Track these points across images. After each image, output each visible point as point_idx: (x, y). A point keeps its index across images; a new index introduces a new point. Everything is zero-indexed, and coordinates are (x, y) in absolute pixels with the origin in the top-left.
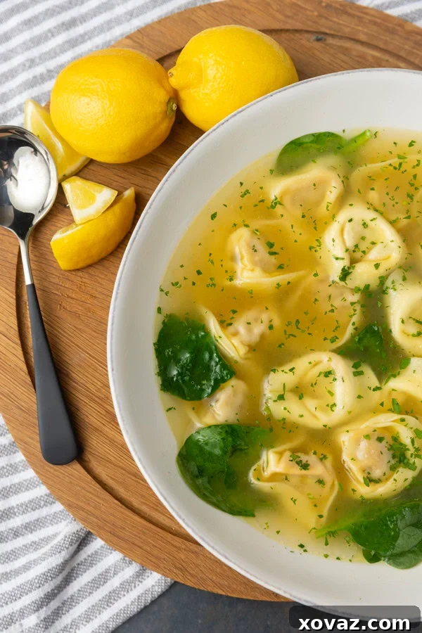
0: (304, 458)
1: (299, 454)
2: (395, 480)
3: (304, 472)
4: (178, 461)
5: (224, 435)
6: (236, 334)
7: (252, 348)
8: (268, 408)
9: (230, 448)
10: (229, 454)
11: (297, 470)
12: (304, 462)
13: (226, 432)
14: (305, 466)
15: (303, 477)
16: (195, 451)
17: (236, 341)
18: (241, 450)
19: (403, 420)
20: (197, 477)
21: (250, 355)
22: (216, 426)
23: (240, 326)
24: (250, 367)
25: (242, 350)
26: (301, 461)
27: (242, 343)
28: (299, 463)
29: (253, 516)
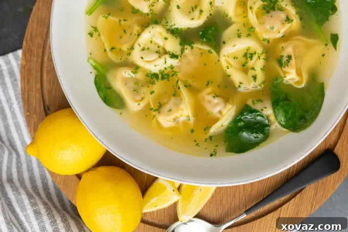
0: (285, 59)
1: (283, 62)
2: (286, 6)
3: (293, 58)
4: (298, 132)
5: (279, 107)
6: (220, 112)
7: (226, 100)
8: (260, 85)
9: (286, 102)
10: (289, 103)
11: (293, 62)
12: (287, 58)
13: (276, 106)
14: (290, 57)
15: (295, 58)
16: (291, 122)
17: (224, 112)
18: (286, 96)
19: (251, 8)
20: (305, 119)
21: (231, 102)
22: (274, 112)
23: (215, 111)
24: (237, 100)
25: (229, 106)
26: (287, 60)
27: (225, 107)
28: (288, 61)
29: (323, 83)
